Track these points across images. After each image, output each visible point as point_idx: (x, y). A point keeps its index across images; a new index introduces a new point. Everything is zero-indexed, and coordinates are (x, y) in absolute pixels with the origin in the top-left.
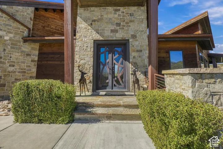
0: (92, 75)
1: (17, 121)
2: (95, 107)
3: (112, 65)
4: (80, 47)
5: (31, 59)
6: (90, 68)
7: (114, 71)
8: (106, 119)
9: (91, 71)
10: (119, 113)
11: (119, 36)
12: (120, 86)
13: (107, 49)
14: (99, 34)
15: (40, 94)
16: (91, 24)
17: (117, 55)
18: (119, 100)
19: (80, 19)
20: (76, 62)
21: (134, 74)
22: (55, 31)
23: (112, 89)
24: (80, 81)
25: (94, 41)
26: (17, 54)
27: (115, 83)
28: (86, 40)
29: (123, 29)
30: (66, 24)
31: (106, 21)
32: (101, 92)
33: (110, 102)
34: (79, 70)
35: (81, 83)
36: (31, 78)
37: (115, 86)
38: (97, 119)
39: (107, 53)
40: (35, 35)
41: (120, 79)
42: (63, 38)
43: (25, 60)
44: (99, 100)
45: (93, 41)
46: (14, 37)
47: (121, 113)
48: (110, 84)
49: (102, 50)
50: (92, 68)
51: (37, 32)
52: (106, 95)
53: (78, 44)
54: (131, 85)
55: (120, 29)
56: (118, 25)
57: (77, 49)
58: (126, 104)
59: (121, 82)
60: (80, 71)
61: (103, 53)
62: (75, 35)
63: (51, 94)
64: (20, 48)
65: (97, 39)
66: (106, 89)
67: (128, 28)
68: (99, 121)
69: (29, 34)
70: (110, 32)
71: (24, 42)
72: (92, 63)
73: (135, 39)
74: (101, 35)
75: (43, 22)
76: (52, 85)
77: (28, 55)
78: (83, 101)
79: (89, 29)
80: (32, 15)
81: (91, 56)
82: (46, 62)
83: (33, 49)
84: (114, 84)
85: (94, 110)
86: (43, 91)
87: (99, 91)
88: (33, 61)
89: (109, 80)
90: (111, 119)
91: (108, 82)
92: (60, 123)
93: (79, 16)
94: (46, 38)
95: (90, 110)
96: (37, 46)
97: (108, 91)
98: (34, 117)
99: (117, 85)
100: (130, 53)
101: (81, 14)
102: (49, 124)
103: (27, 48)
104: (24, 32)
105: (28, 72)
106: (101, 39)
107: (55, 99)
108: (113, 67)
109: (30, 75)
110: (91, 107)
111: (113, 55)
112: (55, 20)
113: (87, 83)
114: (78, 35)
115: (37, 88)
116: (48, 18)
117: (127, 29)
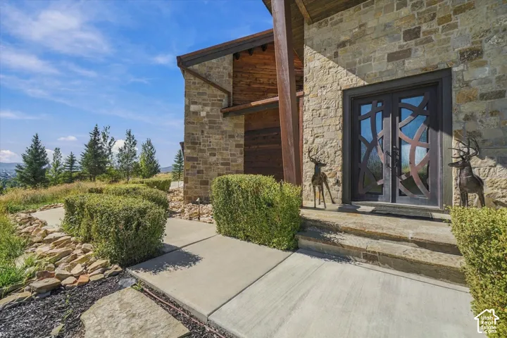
0: (340, 168)
1: (220, 232)
2: (341, 232)
3: (394, 143)
4: (313, 110)
5: (234, 143)
6: (335, 153)
7: (398, 157)
8: (364, 261)
9: (339, 160)
10: (397, 254)
11: (415, 64)
12: (417, 196)
13: (380, 105)
14: (354, 74)
15: (243, 197)
16: (336, 55)
17: (409, 117)
18: (405, 227)
19: (311, 50)
20: (306, 143)
21: (464, 164)
22: (268, 87)
23: (394, 201)
24: (313, 181)
25: (344, 91)
26: (217, 137)
27: (400, 186)
28: (324, 93)
29: (429, 40)
30: (279, 71)
31: (374, 36)
32: (363, 205)
33: (377, 228)
34: (311, 158)
35: (316, 184)
36: (237, 172)
37: (401, 194)
38: (343, 255)
39: (379, 115)
40: (237, 102)
41: (416, 179)
42: (277, 98)
43: (228, 145)
44: (352, 221)
45: (340, 92)
46: (212, 110)
47: (404, 256)
48: (388, 190)
49: (366, 109)
50: (340, 153)
51: (239, 97)
52: (373, 213)
53: (309, 105)
54: (454, 196)
55: (416, 45)
56: (412, 34)
57: (306, 116)
58: (425, 238)
59: (419, 186)
60: (313, 161)
61: (366, 117)
62: (300, 87)
63: (258, 197)
64: (220, 127)
65: (352, 86)
66: (377, 201)
67: (446, 35)
68: (349, 260)
69: (229, 102)
70: (386, 60)
71: (224, 117)
72: (341, 141)
73: (474, 62)
74: (361, 75)
75: (247, 75)
76: (259, 184)
77: (231, 136)
78: (317, 218)
79: (330, 68)
80: (231, 69)
81: (338, 127)
82: (256, 147)
83: (236, 126)
84: (400, 191)
85: (337, 237)
86: (247, 192)
87: (357, 204)
88: (237, 146)
89: (384, 181)
90: (376, 262)
91: (382, 185)
92: (274, 247)
93: (308, 43)
94: (253, 104)
95: (328, 236)
96: (241, 120)
97: (381, 206)
98: (239, 230)
99: (409, 194)
100: (454, 107)
101: (311, 39)
102: (259, 244)
103: (228, 125)
104: (222, 100)
105: (234, 163)
106: (362, 83)
107: (265, 206)
108: (396, 149)
109: (236, 168)
110: (332, 230)
111: (397, 118)
112: (266, 67)
113: (330, 185)
114: (307, 86)
115: (239, 186)
116: (254, 66)
117: (443, 37)
